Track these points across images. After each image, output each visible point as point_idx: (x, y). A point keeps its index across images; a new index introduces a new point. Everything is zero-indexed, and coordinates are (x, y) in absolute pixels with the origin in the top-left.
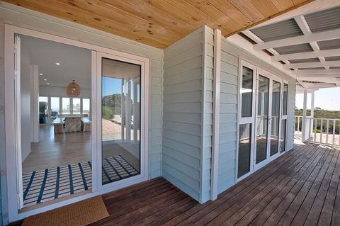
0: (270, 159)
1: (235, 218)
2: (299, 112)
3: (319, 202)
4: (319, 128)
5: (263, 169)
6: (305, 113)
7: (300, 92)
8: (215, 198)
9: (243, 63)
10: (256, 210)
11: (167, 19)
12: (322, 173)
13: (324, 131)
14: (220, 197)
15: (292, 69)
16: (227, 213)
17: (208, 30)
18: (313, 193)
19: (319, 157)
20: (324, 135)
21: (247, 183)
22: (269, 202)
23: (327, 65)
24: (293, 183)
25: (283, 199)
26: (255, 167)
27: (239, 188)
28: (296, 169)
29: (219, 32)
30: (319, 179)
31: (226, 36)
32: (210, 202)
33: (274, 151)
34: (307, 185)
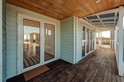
0: (90, 52)
1: (83, 66)
2: (97, 38)
3: (103, 62)
4: (103, 43)
5: (88, 55)
6: (99, 39)
7: (97, 32)
8: (77, 63)
9: (83, 25)
10: (88, 64)
11: (64, 14)
12: (104, 55)
13: (105, 44)
14: (78, 62)
15: (93, 24)
16: (81, 66)
17: (74, 17)
18: (102, 60)
19: (103, 51)
20: (105, 45)
21: (85, 59)
22: (91, 63)
23: (103, 23)
24: (97, 58)
25: (94, 62)
26: (86, 54)
27: (83, 60)
28: (97, 55)
29: (77, 17)
30: (103, 57)
31: (79, 18)
32: (76, 64)
33: (91, 50)
34: (100, 58)
